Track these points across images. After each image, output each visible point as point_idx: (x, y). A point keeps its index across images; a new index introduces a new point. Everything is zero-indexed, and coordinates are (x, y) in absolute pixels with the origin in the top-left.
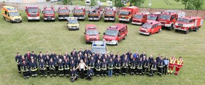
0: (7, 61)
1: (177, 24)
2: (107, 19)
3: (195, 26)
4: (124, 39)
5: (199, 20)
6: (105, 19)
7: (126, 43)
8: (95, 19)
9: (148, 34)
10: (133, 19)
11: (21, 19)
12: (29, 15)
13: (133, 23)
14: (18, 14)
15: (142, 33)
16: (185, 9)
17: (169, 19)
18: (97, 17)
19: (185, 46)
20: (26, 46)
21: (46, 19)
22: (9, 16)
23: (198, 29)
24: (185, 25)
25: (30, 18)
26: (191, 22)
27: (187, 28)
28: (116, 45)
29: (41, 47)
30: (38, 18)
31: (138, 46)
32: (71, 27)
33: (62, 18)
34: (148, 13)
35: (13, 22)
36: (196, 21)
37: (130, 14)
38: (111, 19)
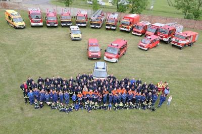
0: (18, 79)
1: (173, 39)
2: (109, 27)
3: (191, 42)
4: (124, 54)
5: (195, 36)
6: (107, 27)
7: (125, 59)
8: (97, 26)
9: (146, 49)
10: (134, 29)
11: (25, 25)
12: (33, 22)
13: (133, 33)
14: (22, 20)
15: (141, 48)
16: (185, 18)
17: (167, 34)
18: (99, 25)
19: (179, 65)
20: (33, 61)
21: (49, 25)
22: (13, 22)
23: (193, 44)
24: (181, 42)
25: (33, 24)
26: (187, 38)
27: (182, 44)
28: (116, 62)
29: (47, 63)
30: (41, 24)
31: (136, 64)
32: (73, 38)
33: (65, 24)
34: (148, 24)
35: (17, 28)
36: (192, 37)
37: (130, 23)
38: (112, 28)
